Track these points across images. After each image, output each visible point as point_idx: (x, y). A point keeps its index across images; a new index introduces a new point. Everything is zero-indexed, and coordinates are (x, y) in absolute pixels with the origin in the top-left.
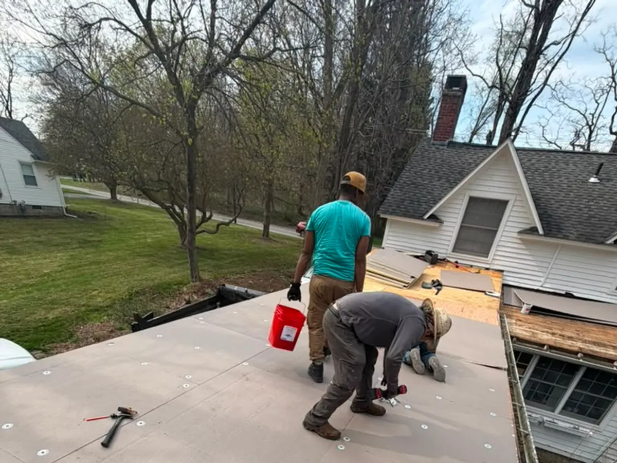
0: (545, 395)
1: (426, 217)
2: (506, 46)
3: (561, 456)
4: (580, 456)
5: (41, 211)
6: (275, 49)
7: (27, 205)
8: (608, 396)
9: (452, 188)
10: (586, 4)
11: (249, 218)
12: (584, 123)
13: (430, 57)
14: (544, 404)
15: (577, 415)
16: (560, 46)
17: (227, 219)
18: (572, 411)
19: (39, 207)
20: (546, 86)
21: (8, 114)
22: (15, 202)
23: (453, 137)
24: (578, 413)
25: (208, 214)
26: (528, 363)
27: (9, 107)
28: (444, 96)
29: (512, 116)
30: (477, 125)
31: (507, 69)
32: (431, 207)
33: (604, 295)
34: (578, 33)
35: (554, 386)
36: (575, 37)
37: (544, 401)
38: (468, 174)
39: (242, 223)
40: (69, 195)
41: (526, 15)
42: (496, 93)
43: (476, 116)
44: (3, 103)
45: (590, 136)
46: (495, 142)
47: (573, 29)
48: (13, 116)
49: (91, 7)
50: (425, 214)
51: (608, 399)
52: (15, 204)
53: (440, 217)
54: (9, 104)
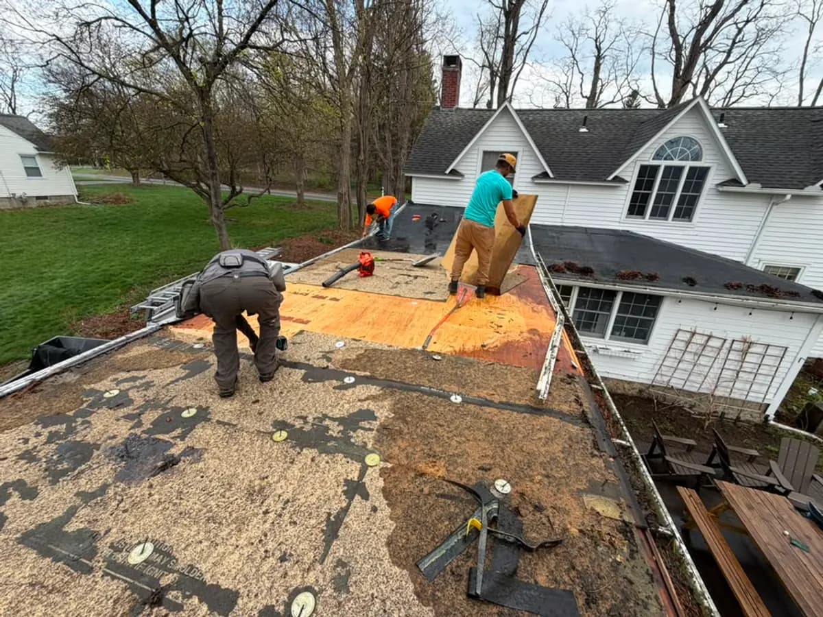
0: (591, 324)
1: (447, 172)
2: (487, 37)
3: (621, 381)
4: (638, 378)
5: (48, 201)
6: (284, 40)
7: (28, 197)
8: (649, 316)
9: (466, 145)
10: (541, 5)
11: (281, 188)
12: (560, 91)
13: (427, 46)
14: (594, 332)
15: (624, 338)
16: (529, 35)
17: (257, 191)
18: (620, 335)
19: (46, 198)
20: (525, 65)
21: (11, 111)
22: (14, 194)
23: (458, 104)
24: (626, 336)
25: (238, 188)
26: (570, 295)
27: (13, 105)
28: (444, 72)
29: (503, 87)
30: (477, 97)
31: (492, 54)
32: (451, 163)
33: (618, 224)
34: (540, 25)
35: (598, 314)
36: (539, 29)
37: (593, 329)
38: (477, 133)
39: (275, 193)
40: (82, 183)
41: (498, 14)
42: (487, 71)
43: (475, 90)
44: (6, 101)
45: (567, 100)
46: (495, 106)
47: (536, 22)
48: (16, 111)
49: (87, 8)
50: (446, 170)
51: (648, 318)
52: (14, 198)
53: (460, 171)
54: (13, 101)
